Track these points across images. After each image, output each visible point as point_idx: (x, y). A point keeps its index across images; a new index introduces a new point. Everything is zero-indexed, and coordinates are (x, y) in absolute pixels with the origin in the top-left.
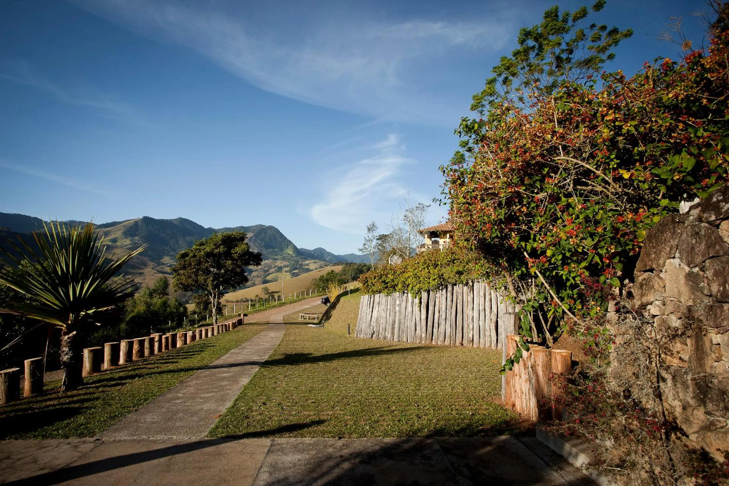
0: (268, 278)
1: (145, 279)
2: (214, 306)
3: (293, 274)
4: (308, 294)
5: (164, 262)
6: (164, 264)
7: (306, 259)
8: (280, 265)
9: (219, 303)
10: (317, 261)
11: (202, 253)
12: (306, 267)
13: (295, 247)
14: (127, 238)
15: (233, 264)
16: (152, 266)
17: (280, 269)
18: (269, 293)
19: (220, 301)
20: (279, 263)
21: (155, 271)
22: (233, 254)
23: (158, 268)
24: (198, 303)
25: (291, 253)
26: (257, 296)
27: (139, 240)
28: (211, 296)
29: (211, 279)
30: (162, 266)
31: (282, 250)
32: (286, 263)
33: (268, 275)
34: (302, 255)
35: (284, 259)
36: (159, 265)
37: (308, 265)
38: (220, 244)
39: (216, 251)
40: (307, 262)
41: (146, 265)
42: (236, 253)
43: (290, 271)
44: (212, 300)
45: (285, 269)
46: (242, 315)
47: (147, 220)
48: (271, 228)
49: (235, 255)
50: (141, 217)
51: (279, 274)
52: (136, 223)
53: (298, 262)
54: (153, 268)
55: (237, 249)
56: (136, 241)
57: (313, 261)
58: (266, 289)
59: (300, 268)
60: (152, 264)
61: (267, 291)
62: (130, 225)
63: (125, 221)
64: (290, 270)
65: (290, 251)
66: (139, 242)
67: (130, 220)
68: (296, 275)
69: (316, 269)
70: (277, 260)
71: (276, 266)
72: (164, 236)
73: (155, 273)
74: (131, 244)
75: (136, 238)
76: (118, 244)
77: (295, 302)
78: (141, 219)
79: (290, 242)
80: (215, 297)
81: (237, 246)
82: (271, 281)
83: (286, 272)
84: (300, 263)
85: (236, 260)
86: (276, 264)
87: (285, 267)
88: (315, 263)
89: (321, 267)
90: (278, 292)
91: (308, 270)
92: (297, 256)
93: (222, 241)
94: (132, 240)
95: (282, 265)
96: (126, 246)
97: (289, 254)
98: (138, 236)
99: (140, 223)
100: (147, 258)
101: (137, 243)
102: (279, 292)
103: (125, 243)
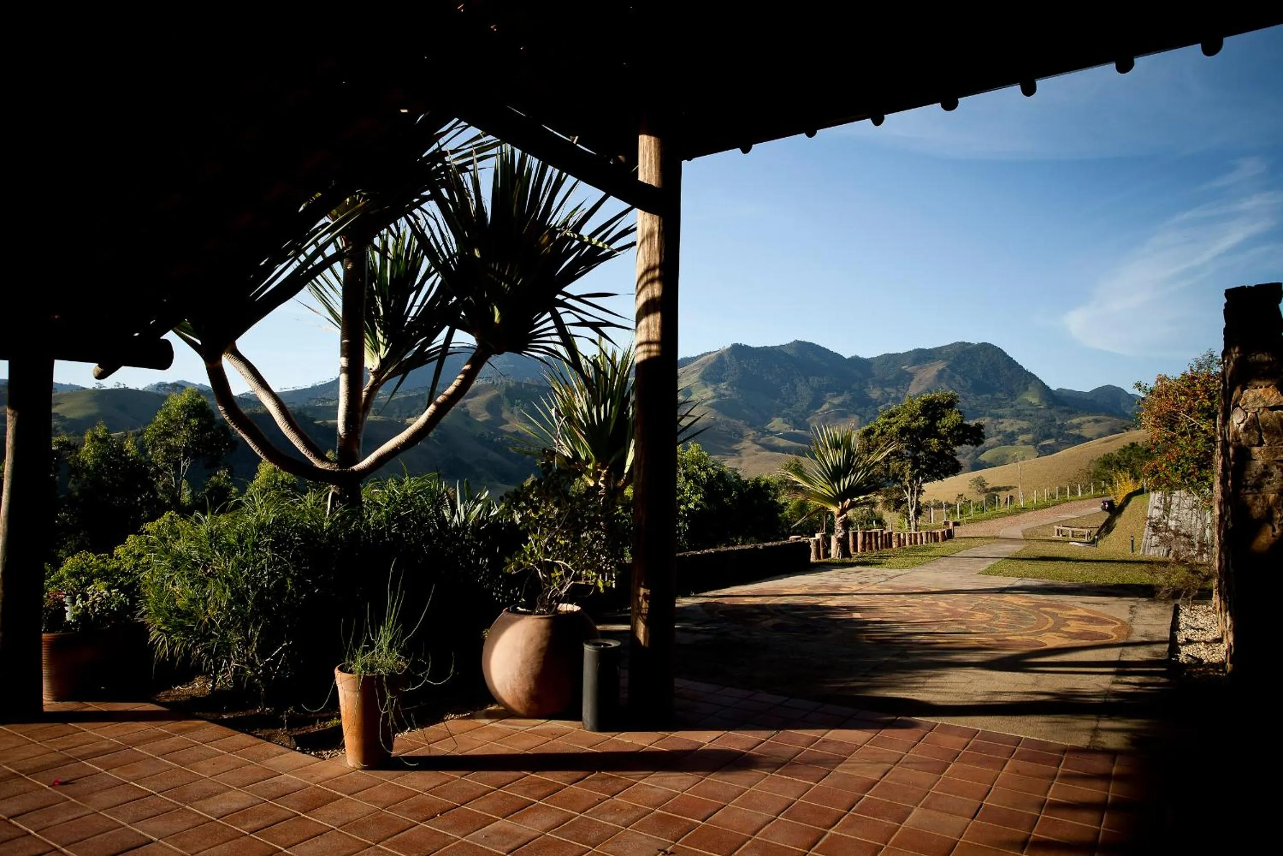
0: (982, 458)
1: (740, 462)
2: (912, 507)
3: (1043, 447)
4: (1074, 492)
5: (771, 430)
6: (772, 433)
7: (1072, 413)
8: (1009, 430)
9: (918, 503)
10: (1101, 417)
11: (894, 428)
12: (1077, 432)
13: (1047, 389)
14: (706, 386)
15: (940, 443)
16: (751, 437)
17: (1010, 439)
18: (986, 491)
19: (919, 500)
20: (1008, 425)
21: (758, 447)
22: (938, 428)
23: (763, 440)
24: (886, 502)
25: (1035, 401)
26: (960, 496)
27: (726, 389)
28: (907, 490)
29: (909, 466)
30: (768, 437)
31: (1012, 394)
32: (1024, 424)
33: (983, 452)
34: (1065, 404)
35: (1018, 415)
36: (764, 434)
37: (1079, 426)
38: (920, 415)
39: (914, 424)
40: (1075, 421)
41: (741, 436)
42: (944, 427)
43: (1035, 442)
44: (908, 497)
45: (1021, 438)
46: (951, 524)
47: (738, 350)
48: (986, 347)
49: (942, 430)
50: (728, 345)
51: (1008, 449)
52: (720, 357)
53: (1055, 420)
54: (754, 441)
55: (945, 421)
56: (722, 392)
57: (1090, 418)
58: (981, 483)
59: (1060, 434)
60: (751, 432)
61: (982, 486)
62: (711, 361)
63: (702, 355)
64: (1033, 440)
65: (1032, 398)
66: (727, 393)
67: (710, 353)
68: (1052, 450)
69: (1100, 436)
70: (1001, 417)
71: (999, 432)
72: (770, 378)
73: (758, 450)
74: (713, 398)
75: (723, 385)
76: (693, 397)
77: (1046, 506)
78: (728, 350)
79: (1033, 377)
80: (912, 493)
81: (944, 416)
82: (991, 465)
83: (1025, 443)
84: (1058, 422)
85: (945, 438)
86: (1001, 427)
87: (1022, 433)
88: (1096, 421)
89: (1113, 431)
90: (1007, 489)
91: (1081, 439)
92: (1049, 407)
93: (921, 410)
94: (714, 390)
95: (1015, 428)
96: (705, 401)
97: (1031, 404)
98: (724, 381)
99: (727, 359)
100: (742, 422)
101: (724, 395)
102: (1011, 488)
103: (705, 397)
